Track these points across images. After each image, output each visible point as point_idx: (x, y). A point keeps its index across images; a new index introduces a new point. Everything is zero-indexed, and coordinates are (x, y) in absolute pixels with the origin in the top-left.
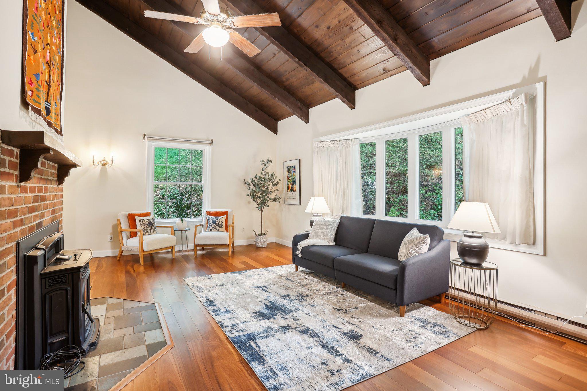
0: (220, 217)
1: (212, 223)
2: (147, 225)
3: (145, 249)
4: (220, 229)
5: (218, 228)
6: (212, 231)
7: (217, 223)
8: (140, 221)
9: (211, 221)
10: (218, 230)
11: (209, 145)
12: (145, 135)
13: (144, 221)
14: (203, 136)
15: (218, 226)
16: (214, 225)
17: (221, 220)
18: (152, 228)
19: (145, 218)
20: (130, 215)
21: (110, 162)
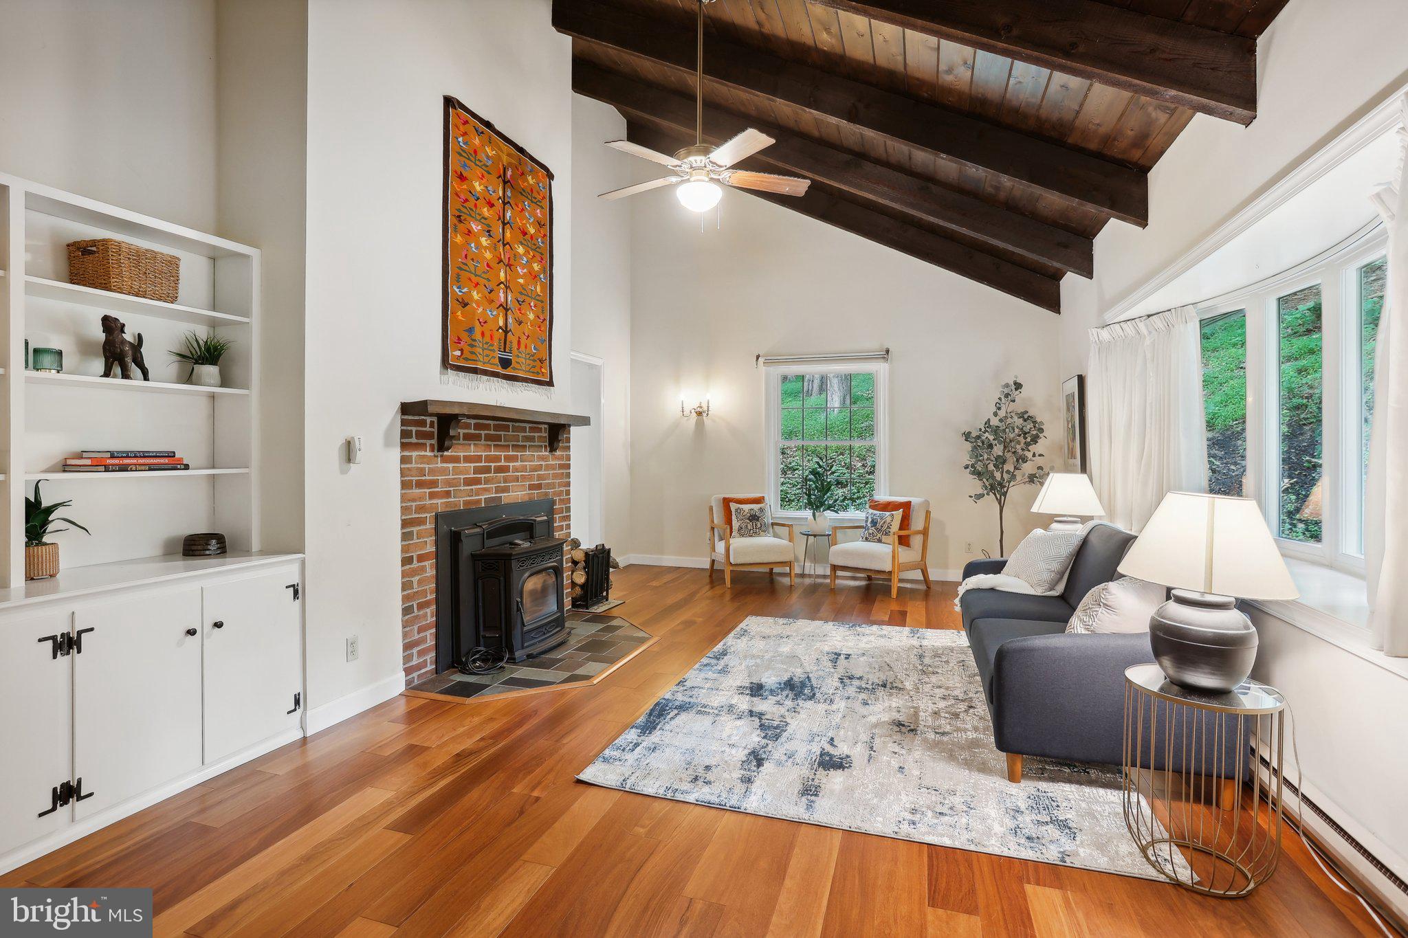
0: (888, 513)
1: (869, 525)
2: (749, 519)
3: (732, 560)
4: (884, 538)
5: (879, 535)
6: (869, 541)
7: (878, 526)
8: (736, 510)
9: (870, 520)
10: (880, 541)
11: (882, 360)
12: (758, 357)
13: (742, 512)
14: (872, 344)
15: (879, 530)
16: (873, 528)
17: (889, 519)
18: (756, 525)
19: (746, 507)
20: (725, 499)
21: (706, 409)
